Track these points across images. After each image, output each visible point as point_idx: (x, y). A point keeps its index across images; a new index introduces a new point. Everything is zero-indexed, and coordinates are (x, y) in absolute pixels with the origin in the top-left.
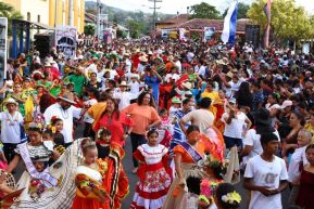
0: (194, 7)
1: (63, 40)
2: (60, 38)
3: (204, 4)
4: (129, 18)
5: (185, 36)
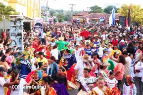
0: (91, 8)
1: (37, 24)
2: (35, 23)
3: (96, 6)
4: (57, 13)
5: (89, 21)
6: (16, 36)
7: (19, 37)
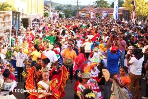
5: (93, 16)
6: (5, 32)
7: (7, 33)
